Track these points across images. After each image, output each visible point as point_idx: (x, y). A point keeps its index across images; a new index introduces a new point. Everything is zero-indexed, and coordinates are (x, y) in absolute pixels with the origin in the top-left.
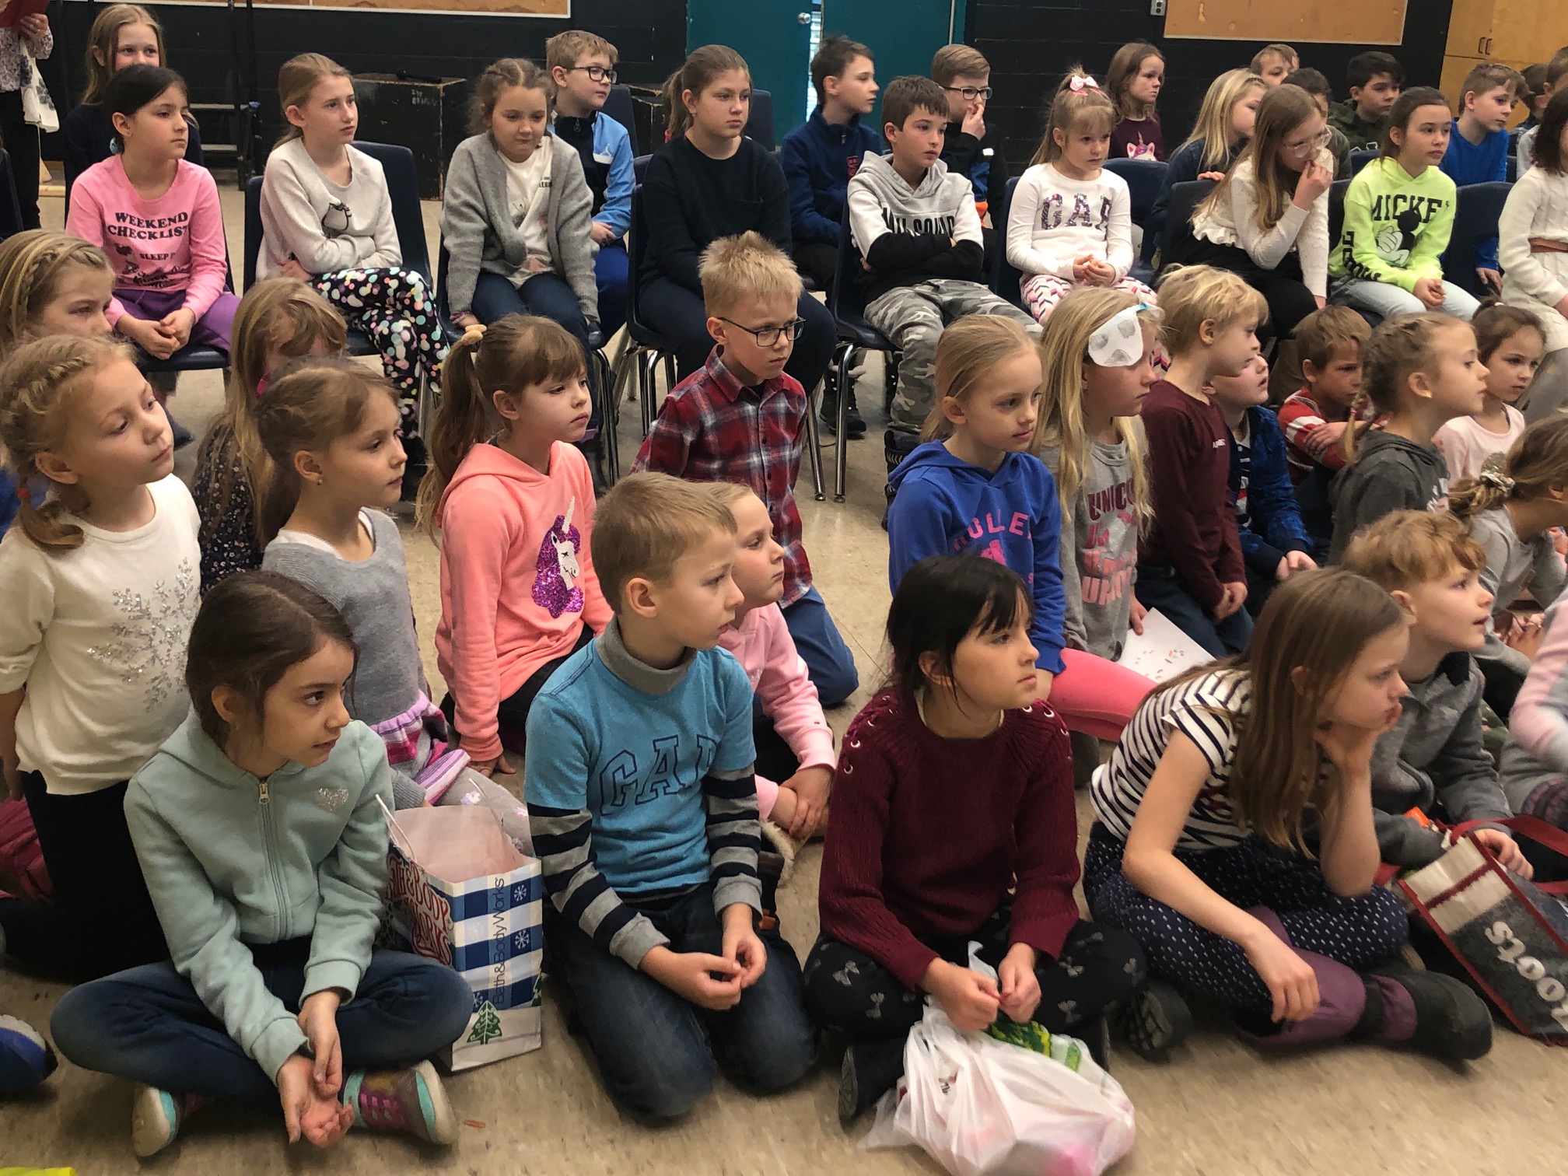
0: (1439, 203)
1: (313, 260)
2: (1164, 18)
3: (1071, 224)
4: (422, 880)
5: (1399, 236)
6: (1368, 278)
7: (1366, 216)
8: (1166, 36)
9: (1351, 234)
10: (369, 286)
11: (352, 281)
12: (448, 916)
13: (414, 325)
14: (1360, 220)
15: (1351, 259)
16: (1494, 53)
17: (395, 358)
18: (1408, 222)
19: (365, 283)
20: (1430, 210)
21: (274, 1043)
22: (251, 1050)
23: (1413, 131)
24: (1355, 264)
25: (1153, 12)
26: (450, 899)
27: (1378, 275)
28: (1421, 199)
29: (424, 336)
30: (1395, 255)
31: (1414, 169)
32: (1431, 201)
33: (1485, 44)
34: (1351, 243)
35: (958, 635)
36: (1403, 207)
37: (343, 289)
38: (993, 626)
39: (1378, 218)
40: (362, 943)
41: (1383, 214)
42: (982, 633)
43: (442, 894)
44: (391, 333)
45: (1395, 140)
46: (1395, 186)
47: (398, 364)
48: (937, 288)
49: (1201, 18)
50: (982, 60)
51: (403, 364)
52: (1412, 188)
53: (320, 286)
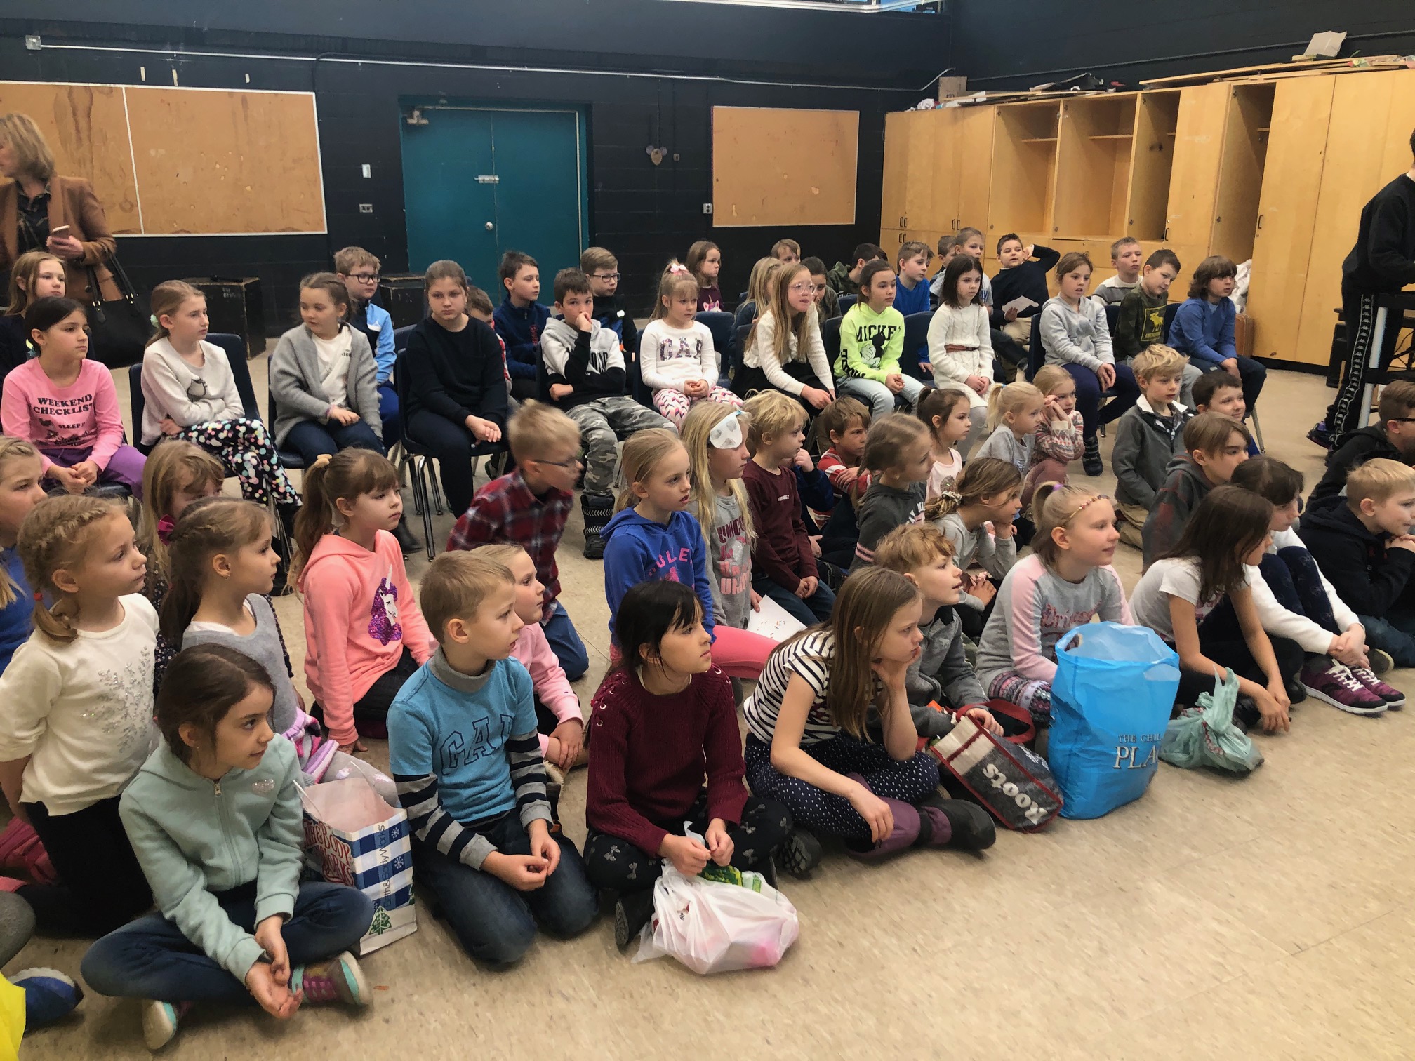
0: (895, 328)
1: (184, 419)
2: (711, 215)
3: (678, 356)
4: (329, 833)
5: (874, 350)
6: (858, 376)
7: (854, 339)
8: (715, 226)
9: (846, 351)
10: (225, 432)
11: (213, 429)
12: (349, 854)
13: (258, 454)
14: (850, 342)
15: (847, 366)
16: (909, 227)
17: (248, 477)
18: (878, 341)
19: (222, 430)
20: (890, 333)
21: (241, 956)
22: (225, 964)
23: (874, 287)
24: (849, 369)
25: (705, 212)
26: (350, 843)
27: (864, 375)
28: (884, 327)
29: (265, 462)
30: (872, 361)
31: (879, 309)
32: (890, 327)
33: (903, 222)
34: (846, 356)
35: (662, 631)
36: (874, 332)
37: (207, 435)
38: (682, 623)
39: (861, 340)
40: (293, 880)
41: (863, 338)
42: (676, 628)
43: (344, 841)
44: (243, 461)
45: (865, 293)
46: (869, 320)
47: (251, 481)
48: (603, 405)
49: (735, 214)
50: (612, 257)
51: (254, 481)
52: (879, 321)
53: (190, 434)
